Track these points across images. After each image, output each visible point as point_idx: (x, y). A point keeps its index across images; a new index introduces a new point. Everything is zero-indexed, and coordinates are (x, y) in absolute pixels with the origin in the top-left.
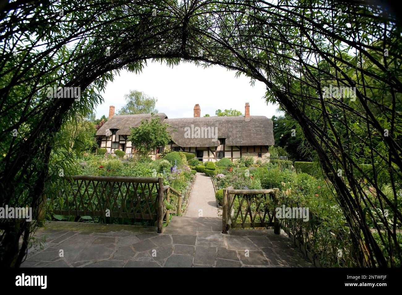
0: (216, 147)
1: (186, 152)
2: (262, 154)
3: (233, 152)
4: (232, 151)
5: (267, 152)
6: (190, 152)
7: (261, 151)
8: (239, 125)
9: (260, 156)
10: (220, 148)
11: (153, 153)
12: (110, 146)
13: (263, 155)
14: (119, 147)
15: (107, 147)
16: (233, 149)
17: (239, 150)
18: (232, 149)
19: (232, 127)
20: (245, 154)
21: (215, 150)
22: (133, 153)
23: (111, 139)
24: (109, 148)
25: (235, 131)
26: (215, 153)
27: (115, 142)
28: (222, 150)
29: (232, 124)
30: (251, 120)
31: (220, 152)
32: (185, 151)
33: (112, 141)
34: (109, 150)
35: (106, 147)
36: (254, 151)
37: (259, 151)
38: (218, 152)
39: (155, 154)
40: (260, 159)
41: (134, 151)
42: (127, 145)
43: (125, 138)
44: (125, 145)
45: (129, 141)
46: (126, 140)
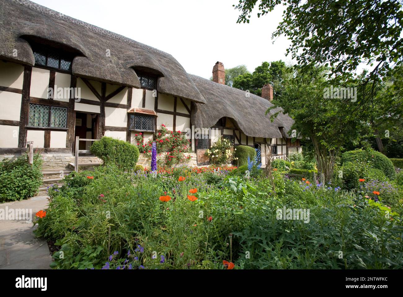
2: (298, 149)
3: (283, 147)
5: (300, 147)
7: (297, 145)
10: (273, 141)
11: (189, 148)
12: (16, 118)
14: (70, 124)
17: (286, 143)
18: (282, 143)
20: (290, 149)
21: (270, 143)
26: (270, 148)
27: (49, 104)
28: (276, 143)
33: (25, 92)
36: (294, 145)
38: (272, 146)
41: (137, 140)
42: (108, 122)
43: (101, 94)
44: (100, 119)
45: (117, 109)
46: (103, 103)
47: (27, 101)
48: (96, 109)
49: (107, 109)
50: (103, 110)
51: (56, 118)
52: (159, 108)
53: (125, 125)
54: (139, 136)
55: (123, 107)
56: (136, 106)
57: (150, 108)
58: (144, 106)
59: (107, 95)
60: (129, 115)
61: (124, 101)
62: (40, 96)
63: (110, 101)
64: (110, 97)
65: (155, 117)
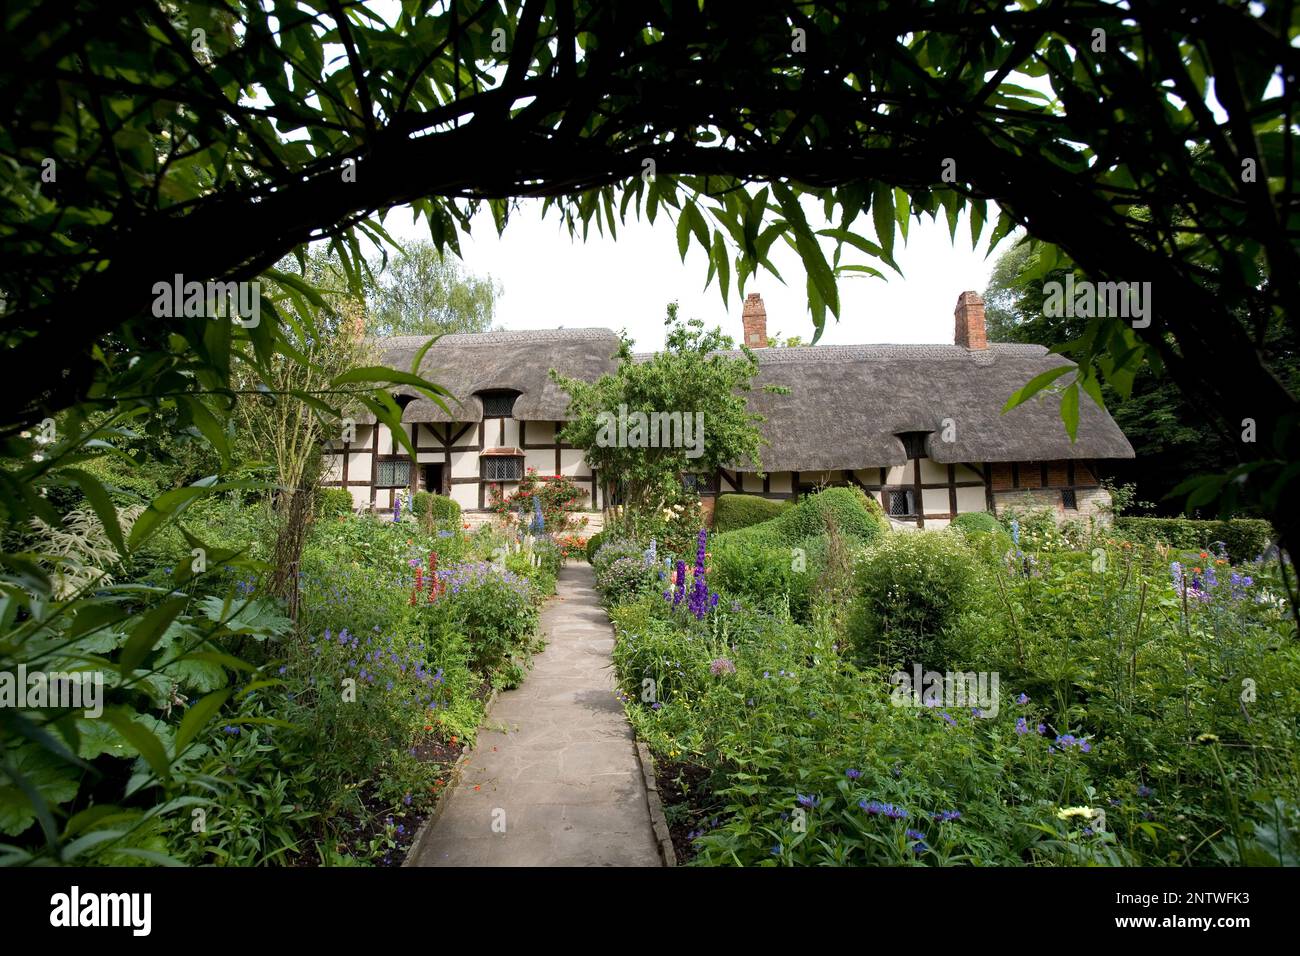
0: (883, 473)
1: (750, 494)
2: (1078, 494)
3: (959, 491)
4: (952, 487)
5: (1095, 488)
6: (766, 493)
7: (1071, 482)
8: (959, 380)
9: (1070, 502)
10: (898, 476)
11: (589, 505)
12: (368, 478)
13: (1084, 501)
14: (412, 480)
15: (352, 484)
16: (954, 475)
17: (980, 479)
18: (952, 478)
19: (933, 386)
20: (1008, 496)
21: (877, 482)
22: (487, 505)
23: (369, 445)
24: (362, 484)
25: (953, 403)
26: (878, 496)
27: (393, 459)
28: (911, 481)
29: (925, 373)
30: (998, 360)
31: (902, 491)
32: (745, 489)
33: (374, 450)
34: (360, 496)
35: (345, 483)
36: (1045, 484)
37: (1066, 485)
38: (891, 491)
39: (600, 505)
40: (1071, 515)
41: (495, 495)
42: (456, 472)
43: (444, 437)
44: (445, 469)
45: (466, 453)
46: (449, 448)
47: (377, 460)
48: (439, 458)
49: (453, 456)
50: (448, 459)
51: (401, 474)
52: (528, 442)
53: (477, 474)
54: (498, 488)
55: (473, 449)
56: (491, 445)
57: (512, 445)
58: (502, 443)
59: (452, 437)
60: (483, 459)
61: (475, 441)
62: (385, 453)
63: (455, 445)
64: (456, 438)
65: (520, 459)
